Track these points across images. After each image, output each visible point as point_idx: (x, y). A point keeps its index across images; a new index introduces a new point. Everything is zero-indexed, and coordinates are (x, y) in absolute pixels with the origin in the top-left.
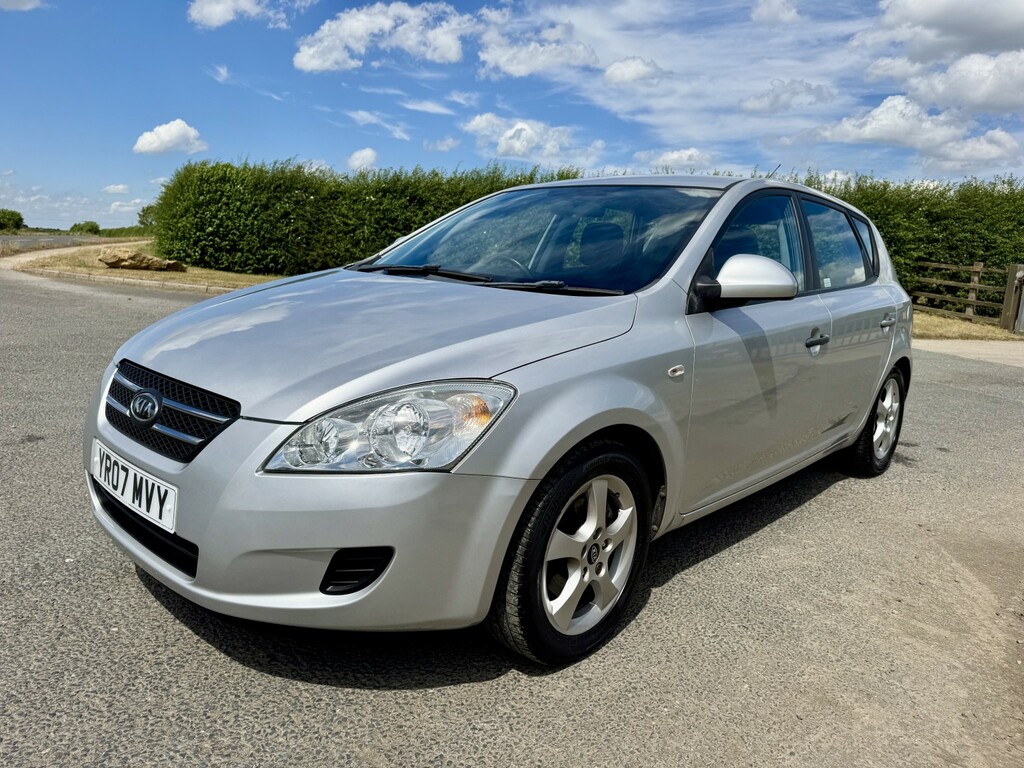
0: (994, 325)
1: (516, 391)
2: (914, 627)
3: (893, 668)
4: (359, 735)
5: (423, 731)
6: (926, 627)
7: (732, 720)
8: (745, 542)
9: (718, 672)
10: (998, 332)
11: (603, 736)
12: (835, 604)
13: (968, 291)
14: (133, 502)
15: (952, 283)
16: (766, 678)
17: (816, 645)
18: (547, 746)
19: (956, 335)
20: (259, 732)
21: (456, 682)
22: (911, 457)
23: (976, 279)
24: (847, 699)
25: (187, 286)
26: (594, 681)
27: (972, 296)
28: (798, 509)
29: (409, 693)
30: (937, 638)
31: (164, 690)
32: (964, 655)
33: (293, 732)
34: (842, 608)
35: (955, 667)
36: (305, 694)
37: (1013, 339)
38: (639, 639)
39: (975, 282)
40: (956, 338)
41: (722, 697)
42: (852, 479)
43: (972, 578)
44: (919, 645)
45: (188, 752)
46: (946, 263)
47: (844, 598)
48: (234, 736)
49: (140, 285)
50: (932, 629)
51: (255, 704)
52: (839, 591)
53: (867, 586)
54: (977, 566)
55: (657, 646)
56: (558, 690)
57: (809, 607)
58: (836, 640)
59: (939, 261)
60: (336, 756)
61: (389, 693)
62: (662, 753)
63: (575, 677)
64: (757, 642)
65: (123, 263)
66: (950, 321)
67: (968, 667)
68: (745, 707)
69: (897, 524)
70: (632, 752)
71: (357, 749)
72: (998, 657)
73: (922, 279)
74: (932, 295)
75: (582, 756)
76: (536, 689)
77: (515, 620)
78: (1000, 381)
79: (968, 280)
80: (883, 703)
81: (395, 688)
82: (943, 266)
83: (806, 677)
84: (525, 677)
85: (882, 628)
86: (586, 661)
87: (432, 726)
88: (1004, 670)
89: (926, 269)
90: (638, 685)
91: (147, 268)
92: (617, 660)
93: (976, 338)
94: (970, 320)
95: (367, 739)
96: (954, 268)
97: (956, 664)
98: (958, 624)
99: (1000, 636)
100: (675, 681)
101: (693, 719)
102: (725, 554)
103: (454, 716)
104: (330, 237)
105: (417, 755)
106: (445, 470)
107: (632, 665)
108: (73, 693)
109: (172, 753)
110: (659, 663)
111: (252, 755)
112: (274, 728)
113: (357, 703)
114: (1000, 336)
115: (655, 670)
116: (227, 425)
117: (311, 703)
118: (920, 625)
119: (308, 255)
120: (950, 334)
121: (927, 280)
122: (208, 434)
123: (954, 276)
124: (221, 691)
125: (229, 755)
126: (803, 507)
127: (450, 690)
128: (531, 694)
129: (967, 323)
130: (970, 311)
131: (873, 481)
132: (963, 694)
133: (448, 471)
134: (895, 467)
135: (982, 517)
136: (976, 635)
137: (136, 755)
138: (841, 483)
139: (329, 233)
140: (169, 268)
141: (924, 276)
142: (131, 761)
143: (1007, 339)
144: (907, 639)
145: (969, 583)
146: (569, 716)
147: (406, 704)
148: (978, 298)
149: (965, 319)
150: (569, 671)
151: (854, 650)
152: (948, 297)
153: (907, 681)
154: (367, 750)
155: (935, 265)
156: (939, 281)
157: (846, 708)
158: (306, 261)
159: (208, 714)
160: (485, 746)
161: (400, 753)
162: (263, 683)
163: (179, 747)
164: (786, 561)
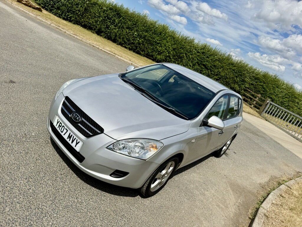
0: (256, 111)
1: (163, 145)
2: (218, 204)
3: (212, 213)
4: (107, 205)
5: (120, 207)
6: (220, 204)
7: (180, 219)
8: (188, 170)
9: (179, 206)
10: (257, 114)
11: (156, 217)
12: (204, 194)
13: (254, 100)
14: (67, 139)
15: (252, 97)
16: (188, 210)
17: (198, 204)
18: (145, 217)
19: (247, 112)
20: (86, 200)
21: (126, 196)
22: (227, 153)
23: (258, 98)
24: (202, 219)
25: (44, 20)
26: (154, 202)
27: (255, 102)
28: (201, 163)
29: (117, 196)
30: (222, 208)
31: (64, 183)
32: (226, 213)
33: (93, 201)
34: (205, 195)
35: (223, 216)
36: (95, 191)
37: (259, 117)
38: (164, 193)
39: (257, 99)
40: (247, 113)
41: (179, 213)
42: (214, 157)
43: (232, 193)
44: (218, 209)
45: (72, 201)
46: (252, 91)
47: (206, 192)
48: (81, 199)
49: (28, 14)
50: (221, 205)
51: (85, 192)
52: (205, 190)
53: (211, 190)
54: (233, 190)
55: (167, 196)
56: (147, 203)
57: (199, 193)
58: (202, 203)
59: (251, 90)
60: (103, 209)
61: (113, 195)
62: (166, 224)
63: (151, 200)
64: (187, 200)
65: (23, 2)
66: (247, 107)
67: (226, 216)
68: (183, 216)
69: (220, 174)
70: (161, 222)
71: (107, 209)
72: (232, 215)
73: (245, 93)
74: (246, 98)
75: (151, 221)
76: (143, 201)
77: (145, 189)
78: (253, 133)
79: (256, 98)
80: (208, 221)
81: (114, 194)
82: (251, 92)
83: (195, 212)
84: (140, 198)
85: (212, 202)
86: (153, 197)
87: (122, 206)
88: (232, 219)
89: (247, 91)
90: (163, 206)
91: (30, 6)
92: (159, 198)
93: (251, 114)
94: (252, 108)
95: (109, 207)
96: (254, 93)
97: (224, 215)
98: (226, 205)
99: (233, 210)
100: (170, 206)
101: (173, 217)
102: (183, 173)
103: (126, 205)
104: (89, 16)
105: (119, 213)
106: (145, 160)
107: (162, 200)
108: (43, 179)
109: (69, 201)
110: (168, 201)
111: (86, 205)
112: (89, 199)
113: (106, 197)
114: (257, 115)
115: (167, 202)
116: (100, 134)
117: (96, 194)
118: (219, 203)
119: (81, 19)
120: (246, 111)
121: (246, 94)
122: (94, 133)
123: (253, 95)
124: (77, 186)
125: (81, 204)
126: (202, 163)
127: (125, 198)
128: (142, 203)
129: (251, 108)
130: (253, 106)
131: (218, 158)
132: (223, 223)
133: (146, 160)
134: (224, 156)
135: (238, 176)
136: (229, 209)
137: (62, 200)
138: (211, 157)
139: (90, 15)
140: (37, 9)
141: (246, 92)
142: (60, 201)
143: (258, 117)
144: (216, 207)
145: (231, 195)
146: (149, 210)
147: (116, 199)
148: (256, 103)
149: (251, 107)
150: (149, 198)
151: (205, 207)
152: (249, 100)
153: (214, 217)
154: (109, 209)
155: (249, 90)
156: (249, 95)
157: (201, 221)
158: (80, 21)
159: (75, 192)
160: (132, 214)
161: (116, 212)
162: (85, 186)
163: (70, 200)
164: (196, 178)
